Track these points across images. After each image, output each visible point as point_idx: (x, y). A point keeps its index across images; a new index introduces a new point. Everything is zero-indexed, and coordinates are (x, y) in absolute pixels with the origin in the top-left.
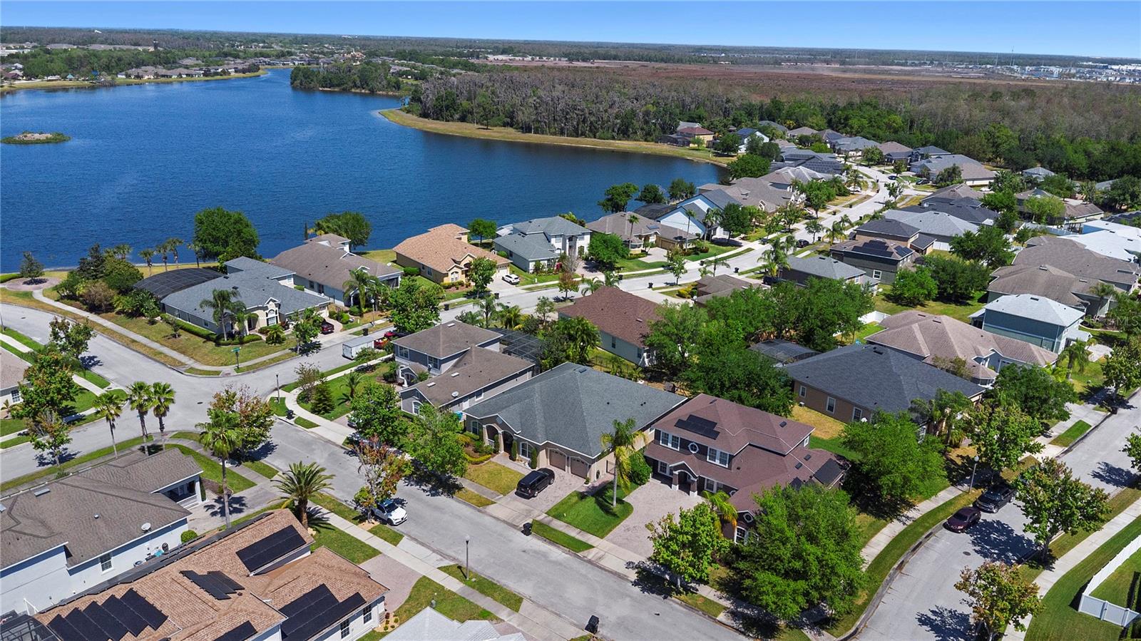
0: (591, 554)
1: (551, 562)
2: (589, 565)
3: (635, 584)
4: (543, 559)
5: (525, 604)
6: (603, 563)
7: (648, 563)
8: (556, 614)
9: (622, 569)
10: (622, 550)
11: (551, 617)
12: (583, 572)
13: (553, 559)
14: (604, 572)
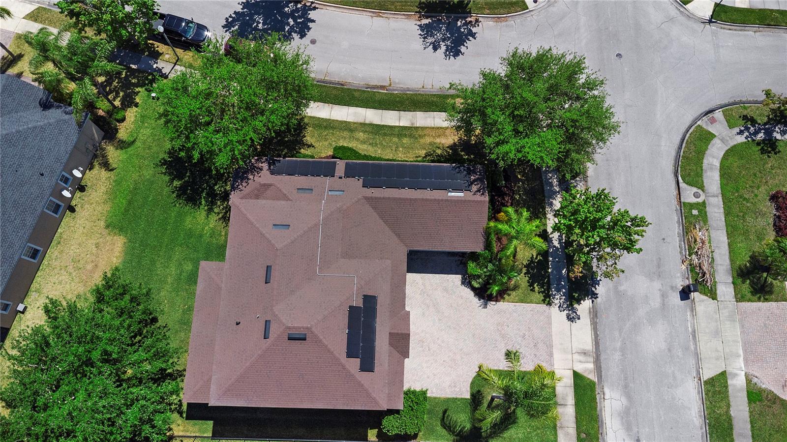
0: (586, 367)
1: (629, 397)
2: (603, 357)
3: (594, 296)
4: (632, 411)
5: (707, 375)
6: (589, 345)
7: (557, 302)
8: (694, 337)
9: (585, 321)
10: (556, 340)
11: (702, 338)
12: (617, 356)
13: (624, 400)
14: (601, 336)
